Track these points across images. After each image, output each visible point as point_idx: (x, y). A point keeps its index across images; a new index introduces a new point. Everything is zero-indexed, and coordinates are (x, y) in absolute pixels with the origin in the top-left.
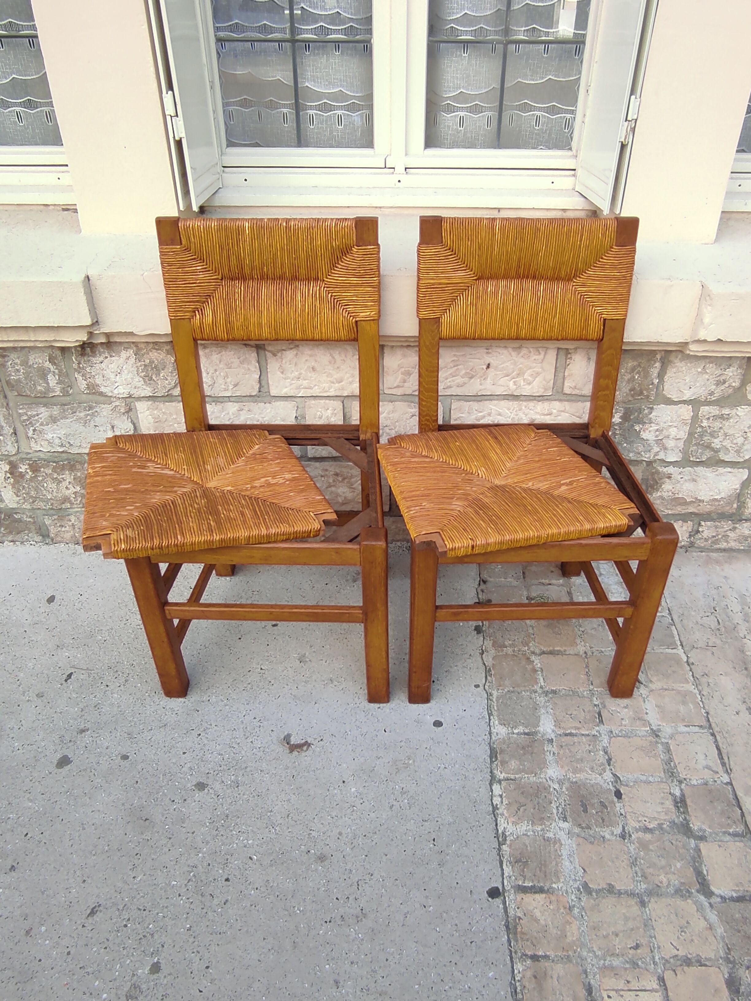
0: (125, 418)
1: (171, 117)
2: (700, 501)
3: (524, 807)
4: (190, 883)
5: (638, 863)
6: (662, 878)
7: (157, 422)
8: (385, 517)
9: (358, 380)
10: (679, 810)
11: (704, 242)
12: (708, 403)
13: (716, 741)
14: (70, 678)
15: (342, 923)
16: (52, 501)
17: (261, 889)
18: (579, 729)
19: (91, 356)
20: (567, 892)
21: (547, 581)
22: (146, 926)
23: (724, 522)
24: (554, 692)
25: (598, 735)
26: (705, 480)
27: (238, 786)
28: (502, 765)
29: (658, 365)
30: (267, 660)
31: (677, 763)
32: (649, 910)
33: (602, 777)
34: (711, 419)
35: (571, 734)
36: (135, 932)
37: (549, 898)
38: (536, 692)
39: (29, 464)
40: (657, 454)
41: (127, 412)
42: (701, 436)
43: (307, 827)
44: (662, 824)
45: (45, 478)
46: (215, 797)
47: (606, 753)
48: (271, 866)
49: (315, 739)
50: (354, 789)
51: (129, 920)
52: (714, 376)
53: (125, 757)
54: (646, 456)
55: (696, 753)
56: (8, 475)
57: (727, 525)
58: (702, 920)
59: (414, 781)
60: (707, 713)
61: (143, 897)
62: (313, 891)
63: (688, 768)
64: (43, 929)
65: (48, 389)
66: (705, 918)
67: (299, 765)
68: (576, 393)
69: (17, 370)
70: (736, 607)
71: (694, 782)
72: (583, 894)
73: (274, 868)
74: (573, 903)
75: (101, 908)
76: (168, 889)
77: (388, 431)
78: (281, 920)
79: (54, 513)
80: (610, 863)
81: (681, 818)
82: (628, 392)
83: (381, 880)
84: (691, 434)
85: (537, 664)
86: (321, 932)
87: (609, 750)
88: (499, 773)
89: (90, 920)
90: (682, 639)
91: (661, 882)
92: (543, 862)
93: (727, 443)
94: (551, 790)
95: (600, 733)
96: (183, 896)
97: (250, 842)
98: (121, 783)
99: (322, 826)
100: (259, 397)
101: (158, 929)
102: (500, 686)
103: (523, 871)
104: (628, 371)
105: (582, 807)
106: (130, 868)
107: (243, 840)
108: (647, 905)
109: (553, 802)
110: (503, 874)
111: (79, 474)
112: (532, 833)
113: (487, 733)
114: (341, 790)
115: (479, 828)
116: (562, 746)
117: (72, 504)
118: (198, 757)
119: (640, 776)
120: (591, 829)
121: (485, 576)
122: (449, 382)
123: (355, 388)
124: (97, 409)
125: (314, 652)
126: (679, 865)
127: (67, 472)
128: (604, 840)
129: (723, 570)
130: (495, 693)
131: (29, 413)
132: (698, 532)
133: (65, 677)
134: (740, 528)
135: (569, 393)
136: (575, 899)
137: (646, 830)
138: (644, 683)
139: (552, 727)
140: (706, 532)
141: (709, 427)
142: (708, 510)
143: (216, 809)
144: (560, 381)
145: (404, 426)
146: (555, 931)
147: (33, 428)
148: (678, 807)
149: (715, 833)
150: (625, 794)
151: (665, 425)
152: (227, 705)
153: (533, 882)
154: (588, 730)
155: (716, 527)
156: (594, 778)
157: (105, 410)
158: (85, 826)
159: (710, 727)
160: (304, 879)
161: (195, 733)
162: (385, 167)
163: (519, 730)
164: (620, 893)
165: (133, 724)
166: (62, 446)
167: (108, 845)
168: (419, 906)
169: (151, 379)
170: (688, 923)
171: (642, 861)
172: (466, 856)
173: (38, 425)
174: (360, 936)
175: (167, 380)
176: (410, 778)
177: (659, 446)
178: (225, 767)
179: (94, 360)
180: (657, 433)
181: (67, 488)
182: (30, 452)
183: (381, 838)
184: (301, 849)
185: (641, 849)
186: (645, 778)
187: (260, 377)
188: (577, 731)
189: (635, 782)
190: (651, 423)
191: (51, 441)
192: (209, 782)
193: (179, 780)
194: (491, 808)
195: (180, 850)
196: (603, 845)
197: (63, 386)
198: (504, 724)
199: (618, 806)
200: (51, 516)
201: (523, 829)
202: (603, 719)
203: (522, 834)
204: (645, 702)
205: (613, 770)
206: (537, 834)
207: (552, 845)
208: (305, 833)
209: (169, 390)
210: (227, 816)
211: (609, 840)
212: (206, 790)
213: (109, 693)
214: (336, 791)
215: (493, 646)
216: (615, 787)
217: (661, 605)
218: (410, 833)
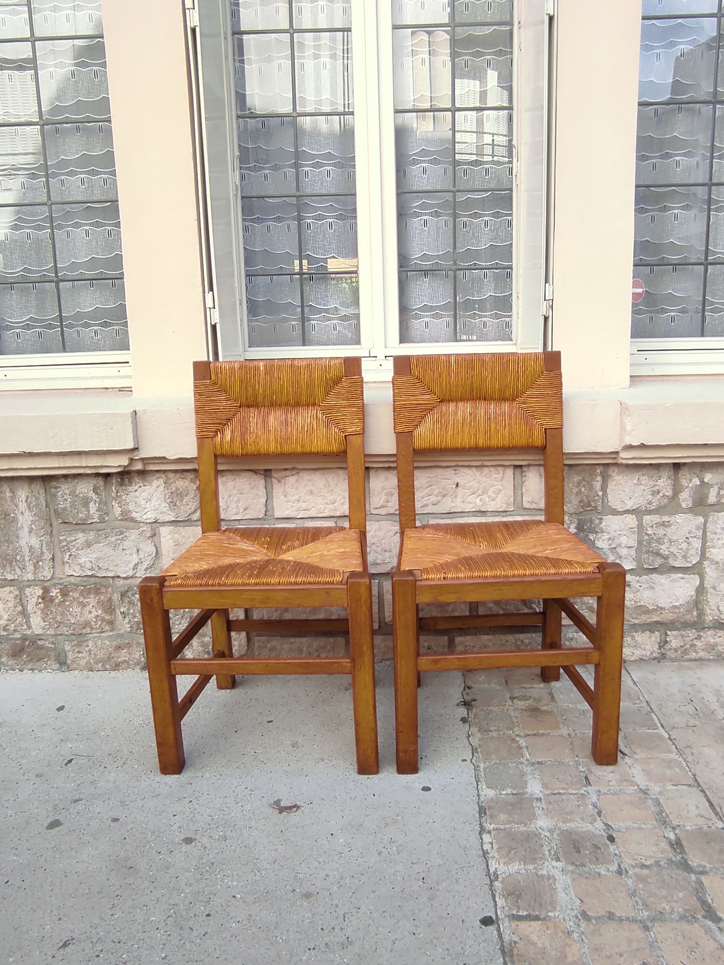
0: (150, 542)
1: (210, 308)
2: (661, 608)
3: (516, 850)
4: (170, 919)
5: (638, 894)
6: (664, 905)
7: (176, 545)
8: (375, 636)
9: (348, 501)
10: (675, 851)
11: (621, 387)
12: (650, 512)
13: (706, 796)
14: (71, 762)
15: (327, 950)
16: (74, 626)
17: (243, 922)
18: (566, 789)
19: (128, 486)
20: (564, 919)
21: (529, 686)
22: (119, 956)
23: (688, 630)
24: (540, 763)
25: (586, 794)
26: (661, 587)
27: (225, 840)
28: (491, 818)
29: (599, 478)
30: (261, 746)
31: (668, 813)
32: (654, 933)
33: (593, 826)
34: (654, 526)
35: (559, 794)
36: (107, 961)
37: (546, 924)
38: (523, 763)
39: (60, 589)
41: (152, 536)
42: (649, 543)
43: (293, 871)
44: (659, 861)
45: (72, 603)
46: (202, 849)
47: (596, 807)
48: (255, 903)
49: (305, 802)
50: (343, 840)
51: (102, 951)
52: (649, 487)
53: (115, 820)
55: (688, 805)
56: (40, 600)
57: (692, 634)
58: (712, 941)
59: (403, 833)
60: (694, 775)
61: (119, 931)
62: (297, 923)
63: (680, 817)
64: (11, 960)
65: (88, 516)
66: (715, 940)
67: (287, 822)
68: (534, 507)
69: (65, 499)
70: (712, 698)
71: (689, 828)
72: (582, 921)
73: (258, 904)
74: (572, 929)
75: (74, 941)
76: (146, 924)
77: (375, 548)
78: (263, 948)
79: (75, 639)
80: (608, 894)
81: (678, 857)
82: (578, 503)
83: (368, 912)
84: (640, 542)
85: (522, 743)
86: (304, 958)
87: (598, 805)
88: (489, 825)
89: (61, 951)
90: (662, 722)
91: (664, 909)
92: (537, 894)
93: (673, 549)
94: (542, 836)
95: (588, 793)
96: (161, 930)
97: (234, 883)
98: (109, 840)
99: (308, 869)
100: (264, 520)
101: (132, 958)
102: (487, 759)
103: (517, 902)
104: (575, 485)
105: (575, 848)
106: (108, 907)
107: (227, 882)
108: (650, 929)
109: (545, 846)
110: (496, 905)
111: (102, 598)
112: (524, 871)
113: (475, 795)
114: (329, 841)
115: (469, 868)
116: (550, 803)
117: (92, 628)
118: (188, 818)
119: (632, 824)
120: (585, 866)
121: (470, 684)
122: (426, 500)
123: (345, 509)
124: (126, 534)
125: (306, 739)
126: (681, 895)
127: (92, 596)
128: (599, 876)
129: (695, 673)
130: (482, 766)
131: (69, 539)
132: (666, 642)
133: (65, 762)
134: (704, 636)
135: (528, 507)
136: (574, 926)
137: (643, 866)
138: (628, 755)
139: (540, 789)
140: (673, 641)
141: (654, 534)
142: (671, 618)
143: (202, 858)
144: (519, 498)
145: (389, 543)
146: (554, 953)
147: (69, 553)
148: (674, 848)
149: (715, 868)
150: (617, 838)
151: (615, 534)
152: (220, 779)
153: (527, 911)
154: (576, 790)
155: (682, 636)
156: (585, 826)
157: (133, 535)
158: (68, 874)
159: (699, 785)
160: (288, 913)
161: (187, 801)
162: (370, 357)
163: (507, 792)
164: (621, 920)
165: (127, 795)
166: (92, 569)
167: (89, 889)
168: (408, 934)
169: (175, 505)
170: (696, 943)
171: (642, 892)
172: (457, 891)
173: (74, 550)
174: (345, 960)
175: (188, 505)
176: (399, 830)
177: (613, 555)
178: (214, 826)
179: (130, 488)
180: (610, 541)
181: (90, 612)
182: (63, 576)
183: (369, 878)
184: (287, 888)
185: (639, 882)
186: (637, 825)
187: (266, 501)
188: (565, 791)
189: (627, 829)
190: (603, 532)
191: (83, 565)
192: (197, 837)
193: (168, 836)
194: (481, 852)
195: (163, 891)
196: (599, 880)
197: (101, 513)
198: (492, 788)
199: (612, 848)
200: (71, 642)
201: (514, 868)
202: (591, 781)
203: (514, 872)
204: (630, 768)
205: (604, 820)
206: (529, 872)
207: (546, 881)
208: (291, 876)
209: (190, 515)
210: (213, 863)
211: (605, 875)
212: (193, 844)
213: (106, 773)
214: (324, 842)
215: (478, 731)
216: (607, 833)
217: (639, 699)
218: (399, 874)
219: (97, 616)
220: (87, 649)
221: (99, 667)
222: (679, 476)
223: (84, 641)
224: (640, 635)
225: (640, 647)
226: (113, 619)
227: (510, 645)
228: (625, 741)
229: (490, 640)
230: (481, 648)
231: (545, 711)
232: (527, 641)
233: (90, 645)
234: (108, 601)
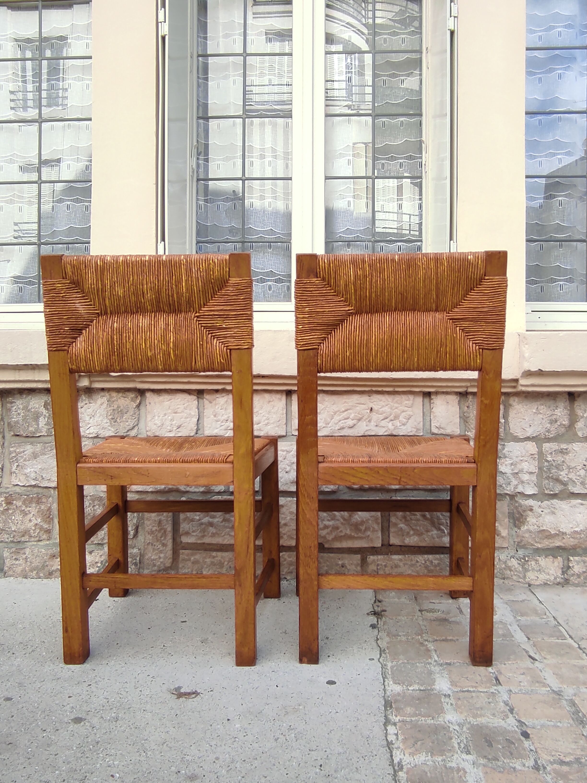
2: (563, 533)
3: (423, 742)
12: (548, 440)
16: (15, 533)
18: (476, 687)
21: (438, 601)
24: (450, 664)
26: (562, 512)
27: (116, 721)
28: (397, 711)
29: (501, 407)
30: (171, 641)
31: (585, 713)
33: (505, 722)
34: (554, 453)
35: (468, 691)
38: (431, 664)
39: (5, 497)
40: (516, 487)
42: (549, 469)
43: (182, 753)
44: (579, 758)
45: (15, 511)
46: (90, 729)
47: (507, 705)
49: (206, 690)
50: (239, 725)
52: (547, 416)
53: (8, 699)
54: (508, 489)
59: (303, 721)
65: (37, 430)
67: (184, 707)
68: (441, 433)
69: (18, 413)
79: (14, 546)
84: (540, 469)
85: (430, 647)
87: (510, 703)
88: (394, 717)
90: (571, 634)
93: (572, 476)
94: (451, 729)
95: (498, 691)
97: (116, 763)
99: (198, 752)
102: (394, 659)
105: (487, 742)
107: (108, 762)
109: (454, 739)
112: (431, 763)
113: (381, 690)
114: (224, 726)
115: (372, 758)
116: (459, 699)
117: (30, 537)
118: (83, 700)
119: (547, 722)
120: (498, 760)
121: (380, 597)
122: (342, 423)
123: (268, 430)
125: (216, 637)
127: (34, 505)
128: (515, 770)
130: (389, 664)
131: (18, 450)
132: (569, 567)
135: (436, 432)
137: (562, 763)
138: (539, 660)
139: (449, 686)
140: (576, 567)
141: (554, 460)
142: (572, 544)
143: (87, 737)
144: (428, 424)
147: (17, 464)
150: (532, 734)
151: (517, 460)
152: (124, 667)
154: (486, 688)
155: (584, 562)
156: (497, 722)
161: (86, 684)
163: (414, 688)
165: (27, 677)
166: (36, 479)
169: (116, 421)
173: (22, 461)
176: (299, 719)
177: (516, 480)
178: (107, 708)
180: (513, 467)
181: (30, 521)
182: (9, 486)
183: (262, 763)
184: (171, 770)
185: (559, 779)
186: (552, 724)
187: (198, 420)
188: (474, 689)
189: (543, 726)
190: (506, 457)
191: (28, 475)
192: (88, 717)
193: (57, 715)
194: (385, 743)
195: (37, 768)
196: (514, 775)
197: (50, 427)
198: (399, 684)
199: (527, 744)
200: (10, 549)
201: (421, 759)
202: (501, 681)
203: (420, 763)
204: (541, 672)
205: (517, 717)
206: (437, 764)
207: (455, 773)
208: (179, 757)
209: (128, 431)
210: (98, 743)
211: (521, 770)
212: (82, 723)
213: (12, 658)
214: (219, 726)
215: (387, 635)
216: (521, 730)
217: (546, 614)
218: (295, 761)
219: (36, 524)
220: (24, 556)
221: (34, 575)
222: (575, 406)
223: (22, 549)
224: (543, 560)
225: (544, 571)
226: (51, 528)
227: (420, 565)
228: (535, 648)
229: (401, 560)
230: (392, 567)
231: (452, 621)
232: (436, 562)
233: (27, 553)
234: (48, 510)
